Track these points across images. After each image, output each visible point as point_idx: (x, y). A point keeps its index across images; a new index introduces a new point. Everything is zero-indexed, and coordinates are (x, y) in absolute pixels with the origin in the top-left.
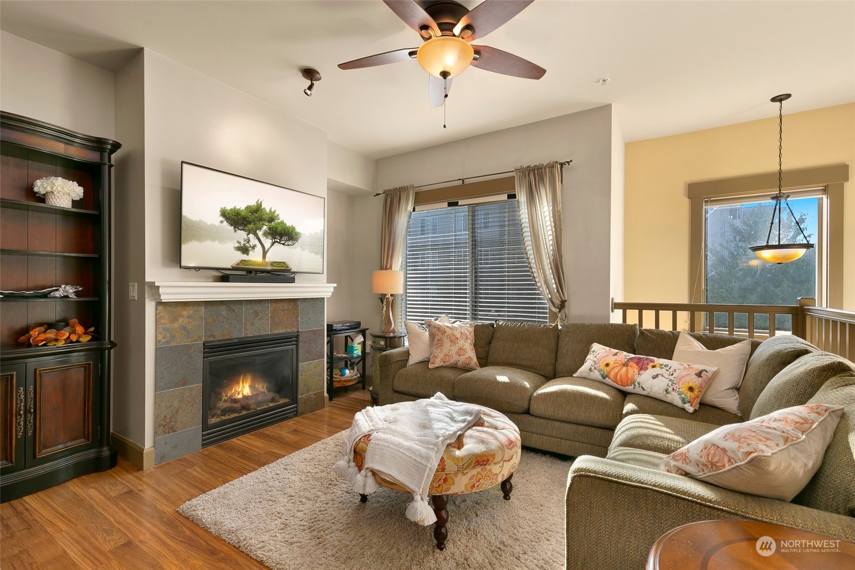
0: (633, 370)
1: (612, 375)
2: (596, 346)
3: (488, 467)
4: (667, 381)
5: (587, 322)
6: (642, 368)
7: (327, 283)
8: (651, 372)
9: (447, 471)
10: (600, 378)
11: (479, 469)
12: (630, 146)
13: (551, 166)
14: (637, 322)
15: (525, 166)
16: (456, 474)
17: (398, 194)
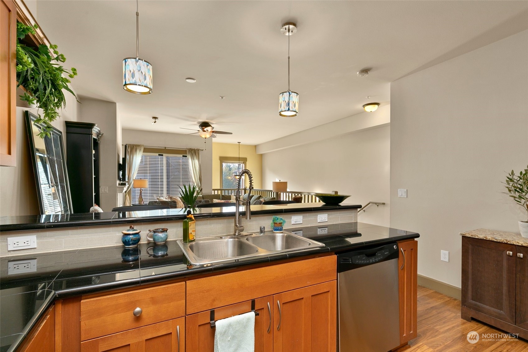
15: (189, 148)
17: (135, 147)
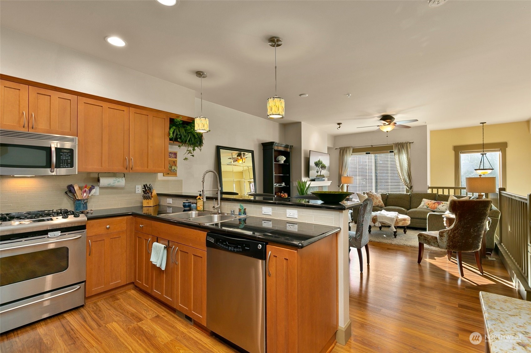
0: (436, 205)
1: (430, 206)
2: (424, 199)
3: (406, 221)
4: (446, 207)
5: (420, 193)
6: (439, 204)
7: (328, 181)
8: (442, 205)
9: (398, 221)
10: (426, 208)
11: (404, 221)
12: (431, 132)
13: (407, 143)
14: (437, 193)
15: (396, 143)
16: (399, 222)
17: (346, 149)
